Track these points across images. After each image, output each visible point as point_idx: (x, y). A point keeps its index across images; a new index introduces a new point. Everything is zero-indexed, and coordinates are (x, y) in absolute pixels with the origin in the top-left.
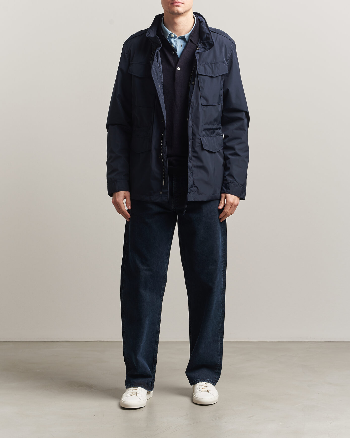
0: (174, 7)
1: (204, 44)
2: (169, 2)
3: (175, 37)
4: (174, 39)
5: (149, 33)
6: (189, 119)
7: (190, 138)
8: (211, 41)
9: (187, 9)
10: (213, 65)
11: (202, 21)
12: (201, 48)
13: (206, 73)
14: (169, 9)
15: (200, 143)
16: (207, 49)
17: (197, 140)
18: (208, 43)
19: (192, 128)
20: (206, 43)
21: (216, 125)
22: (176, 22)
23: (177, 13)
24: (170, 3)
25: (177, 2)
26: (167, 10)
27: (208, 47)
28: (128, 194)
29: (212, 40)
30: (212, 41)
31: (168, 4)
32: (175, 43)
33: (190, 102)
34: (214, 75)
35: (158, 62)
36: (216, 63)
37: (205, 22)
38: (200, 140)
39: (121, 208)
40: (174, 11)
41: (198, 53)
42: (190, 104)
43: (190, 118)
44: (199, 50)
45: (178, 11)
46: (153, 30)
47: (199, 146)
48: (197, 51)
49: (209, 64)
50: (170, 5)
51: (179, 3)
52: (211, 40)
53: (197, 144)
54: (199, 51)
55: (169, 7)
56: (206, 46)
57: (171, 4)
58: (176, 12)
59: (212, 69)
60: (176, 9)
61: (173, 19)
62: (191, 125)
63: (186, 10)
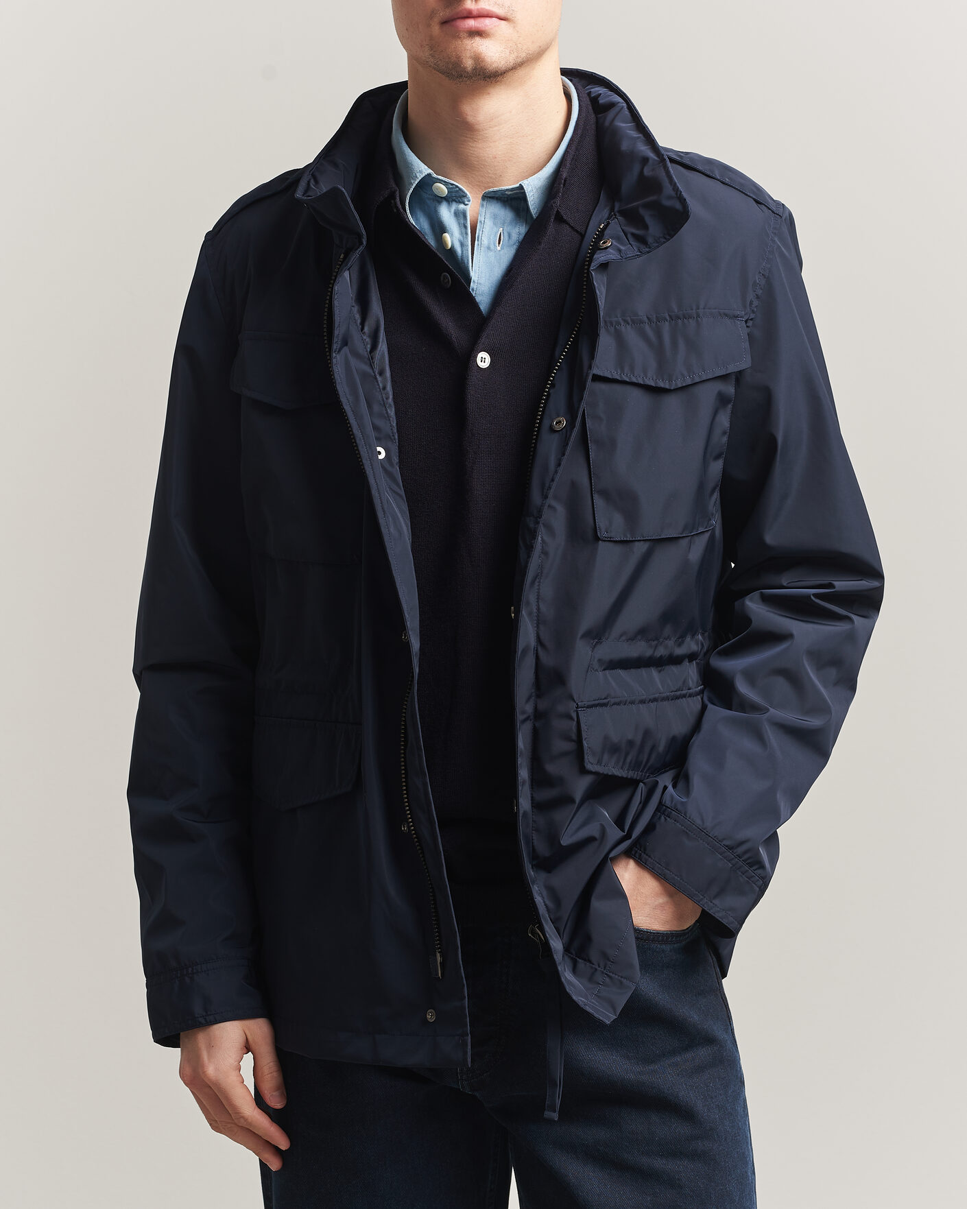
0: (456, 36)
1: (632, 217)
2: (432, 15)
3: (456, 196)
4: (454, 206)
5: (312, 181)
6: (524, 612)
7: (523, 712)
8: (670, 198)
9: (530, 47)
10: (666, 328)
11: (612, 105)
12: (618, 239)
13: (626, 369)
14: (431, 48)
15: (574, 737)
16: (650, 240)
17: (559, 725)
18: (657, 207)
19: (537, 658)
20: (642, 211)
21: (670, 643)
22: (470, 119)
23: (475, 69)
24: (437, 20)
25: (475, 13)
26: (425, 54)
27: (654, 229)
28: (258, 1029)
29: (676, 189)
30: (673, 194)
31: (429, 26)
32: (459, 224)
33: (532, 525)
34: (670, 381)
35: (366, 329)
36: (679, 318)
37: (625, 105)
38: (575, 723)
39: (234, 1107)
40: (458, 57)
41: (604, 266)
42: (534, 536)
43: (528, 603)
44: (610, 250)
45: (478, 59)
46: (336, 165)
47: (565, 754)
48: (600, 257)
49: (642, 322)
50: (436, 29)
51: (482, 20)
52: (668, 190)
53: (560, 745)
54: (611, 255)
55: (431, 38)
56: (646, 227)
57: (445, 22)
58: (469, 64)
59: (659, 350)
60: (469, 47)
61: (455, 102)
62: (533, 642)
63: (524, 55)
